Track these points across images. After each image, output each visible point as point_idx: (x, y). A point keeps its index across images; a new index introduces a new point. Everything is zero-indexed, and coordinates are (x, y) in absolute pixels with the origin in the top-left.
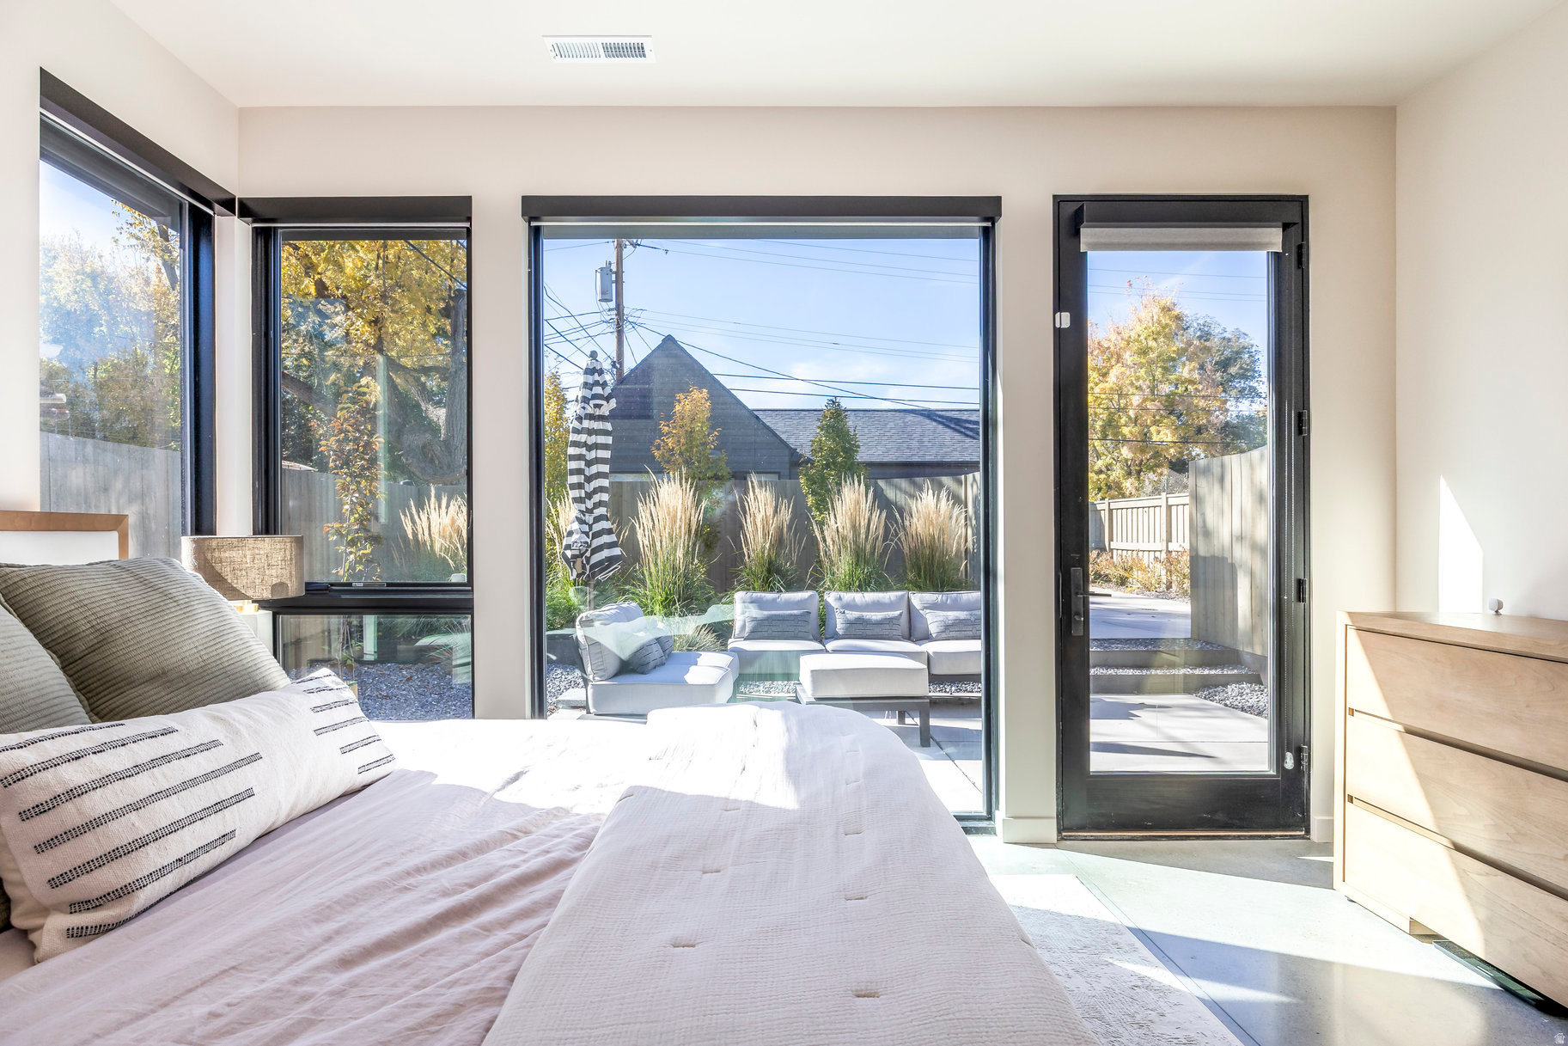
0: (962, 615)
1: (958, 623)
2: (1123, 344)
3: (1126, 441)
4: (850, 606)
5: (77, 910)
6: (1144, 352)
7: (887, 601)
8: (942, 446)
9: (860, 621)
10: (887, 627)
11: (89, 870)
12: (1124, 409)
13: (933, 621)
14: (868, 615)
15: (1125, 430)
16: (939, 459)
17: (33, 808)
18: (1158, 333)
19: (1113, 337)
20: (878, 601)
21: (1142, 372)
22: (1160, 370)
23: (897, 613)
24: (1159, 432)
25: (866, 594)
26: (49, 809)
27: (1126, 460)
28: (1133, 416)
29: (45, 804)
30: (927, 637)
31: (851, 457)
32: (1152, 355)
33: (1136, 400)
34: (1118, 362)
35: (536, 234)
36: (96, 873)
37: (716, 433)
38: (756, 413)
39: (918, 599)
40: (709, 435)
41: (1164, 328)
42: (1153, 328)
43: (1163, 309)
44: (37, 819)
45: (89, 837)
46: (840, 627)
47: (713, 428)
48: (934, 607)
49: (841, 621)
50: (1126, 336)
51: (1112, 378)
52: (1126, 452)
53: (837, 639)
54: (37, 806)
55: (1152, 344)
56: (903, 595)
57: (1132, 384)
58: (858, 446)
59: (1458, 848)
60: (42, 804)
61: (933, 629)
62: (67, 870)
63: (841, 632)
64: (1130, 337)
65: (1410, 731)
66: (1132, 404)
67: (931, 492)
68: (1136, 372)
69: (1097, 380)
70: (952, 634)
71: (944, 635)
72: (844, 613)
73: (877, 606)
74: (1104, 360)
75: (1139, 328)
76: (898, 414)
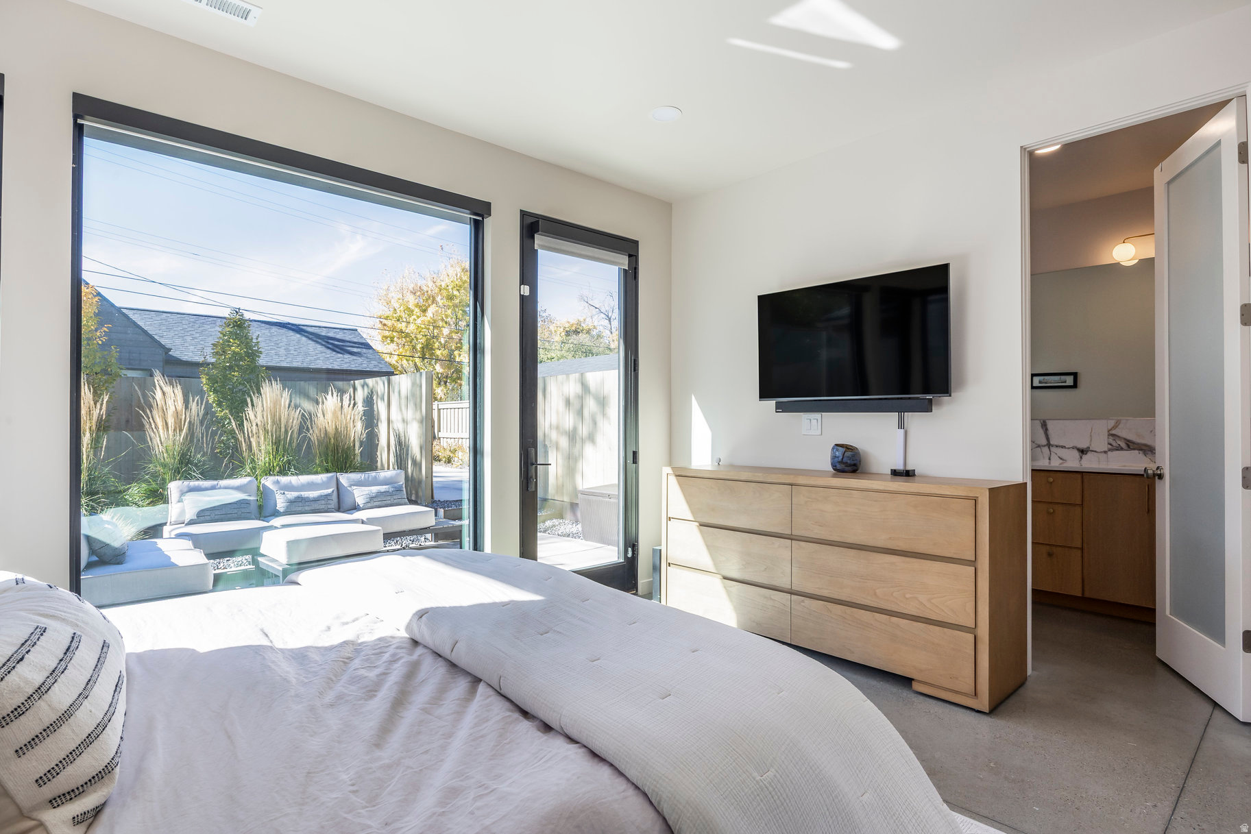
0: (383, 488)
1: (380, 494)
2: (437, 290)
3: (437, 360)
4: (289, 488)
5: (60, 803)
6: (451, 298)
7: (319, 481)
8: (307, 354)
9: (299, 500)
10: (323, 502)
11: (72, 760)
12: (437, 337)
13: (360, 495)
14: (305, 494)
15: (438, 352)
16: (305, 365)
17: (12, 712)
18: (460, 287)
19: (431, 284)
20: (312, 482)
21: (449, 312)
22: (461, 312)
23: (330, 491)
24: (460, 355)
25: (300, 477)
26: (27, 710)
27: (438, 373)
28: (443, 342)
29: (22, 706)
30: (355, 508)
31: (253, 361)
32: (457, 301)
33: (446, 331)
34: (433, 302)
35: (79, 131)
36: (78, 761)
37: (106, 329)
38: (124, 311)
39: (345, 479)
40: (96, 330)
41: (464, 283)
42: (457, 283)
43: (463, 270)
44: (17, 722)
45: (65, 729)
46: (281, 505)
47: (101, 324)
48: (359, 484)
49: (282, 500)
50: (438, 284)
51: (430, 313)
52: (438, 368)
53: (277, 516)
54: (16, 709)
55: (456, 293)
56: (332, 476)
57: (443, 320)
58: (261, 353)
59: (725, 578)
60: (19, 707)
61: (360, 501)
62: (53, 765)
63: (282, 510)
64: (441, 286)
65: (702, 525)
66: (443, 334)
67: (335, 394)
68: (445, 311)
69: (418, 314)
70: (375, 504)
71: (369, 505)
72: (284, 494)
73: (311, 486)
74: (424, 300)
75: (447, 281)
76: (263, 325)
